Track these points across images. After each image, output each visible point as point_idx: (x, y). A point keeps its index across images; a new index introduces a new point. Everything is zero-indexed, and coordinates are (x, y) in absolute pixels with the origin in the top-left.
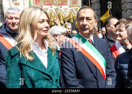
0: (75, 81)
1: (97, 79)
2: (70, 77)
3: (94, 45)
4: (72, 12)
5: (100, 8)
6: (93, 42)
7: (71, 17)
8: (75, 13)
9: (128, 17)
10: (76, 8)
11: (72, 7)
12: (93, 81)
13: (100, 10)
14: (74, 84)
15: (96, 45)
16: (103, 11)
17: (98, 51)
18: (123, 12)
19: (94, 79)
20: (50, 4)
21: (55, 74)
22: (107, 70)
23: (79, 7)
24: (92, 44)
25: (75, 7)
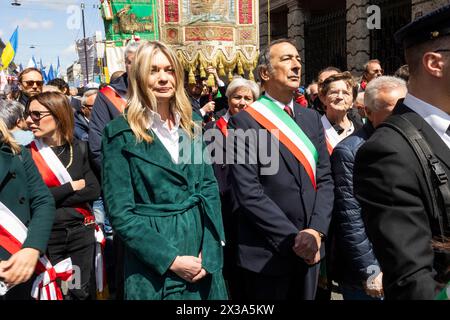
0: (255, 188)
1: (300, 187)
2: (247, 180)
4: (241, 54)
7: (240, 64)
8: (247, 56)
9: (358, 67)
10: (250, 48)
11: (241, 44)
12: (293, 190)
14: (256, 195)
18: (349, 56)
19: (296, 187)
20: (198, 39)
21: (194, 174)
22: (319, 170)
23: (255, 45)
25: (247, 46)
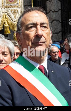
3: (49, 77)
4: (7, 16)
5: (60, 8)
6: (46, 72)
8: (12, 18)
10: (15, 10)
11: (7, 7)
13: (60, 12)
15: (52, 76)
16: (65, 14)
17: (56, 89)
23: (19, 8)
24: (46, 75)
25: (12, 8)
